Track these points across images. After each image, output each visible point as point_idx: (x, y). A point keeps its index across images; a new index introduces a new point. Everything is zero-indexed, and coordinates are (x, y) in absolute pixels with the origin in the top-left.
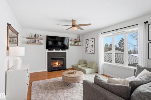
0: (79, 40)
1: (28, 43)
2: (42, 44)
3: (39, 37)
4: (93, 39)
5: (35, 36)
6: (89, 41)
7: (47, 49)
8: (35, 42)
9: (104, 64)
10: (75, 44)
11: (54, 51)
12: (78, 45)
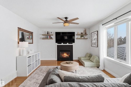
0: (86, 33)
1: (43, 39)
2: (53, 39)
3: (50, 34)
4: (97, 32)
5: (48, 33)
6: (94, 34)
7: (56, 42)
8: (48, 38)
9: (105, 59)
10: (81, 38)
11: (62, 44)
12: (85, 39)
